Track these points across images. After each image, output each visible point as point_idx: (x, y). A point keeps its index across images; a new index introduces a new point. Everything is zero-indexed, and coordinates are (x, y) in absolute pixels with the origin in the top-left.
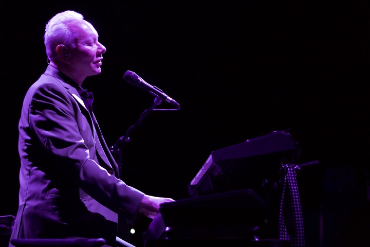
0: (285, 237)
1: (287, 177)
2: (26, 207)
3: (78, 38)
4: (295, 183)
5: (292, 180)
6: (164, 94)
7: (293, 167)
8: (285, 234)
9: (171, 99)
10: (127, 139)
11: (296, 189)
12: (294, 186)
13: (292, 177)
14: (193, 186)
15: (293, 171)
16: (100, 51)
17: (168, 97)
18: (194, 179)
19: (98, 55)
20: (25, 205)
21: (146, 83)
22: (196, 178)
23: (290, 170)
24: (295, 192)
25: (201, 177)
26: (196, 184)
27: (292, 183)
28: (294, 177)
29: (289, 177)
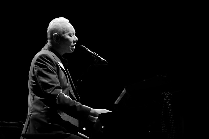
0: (164, 130)
1: (165, 99)
2: (32, 115)
3: (65, 31)
4: (169, 102)
5: (168, 100)
6: (100, 57)
7: (168, 94)
8: (164, 129)
9: (103, 59)
10: (81, 81)
11: (170, 105)
12: (169, 104)
13: (168, 99)
14: (116, 104)
15: (168, 96)
16: (75, 40)
17: (102, 59)
18: (116, 101)
19: (74, 42)
20: (31, 114)
21: (90, 51)
22: (117, 101)
23: (167, 95)
24: (169, 107)
25: (120, 100)
26: (117, 103)
27: (168, 102)
28: (169, 99)
29: (166, 99)
